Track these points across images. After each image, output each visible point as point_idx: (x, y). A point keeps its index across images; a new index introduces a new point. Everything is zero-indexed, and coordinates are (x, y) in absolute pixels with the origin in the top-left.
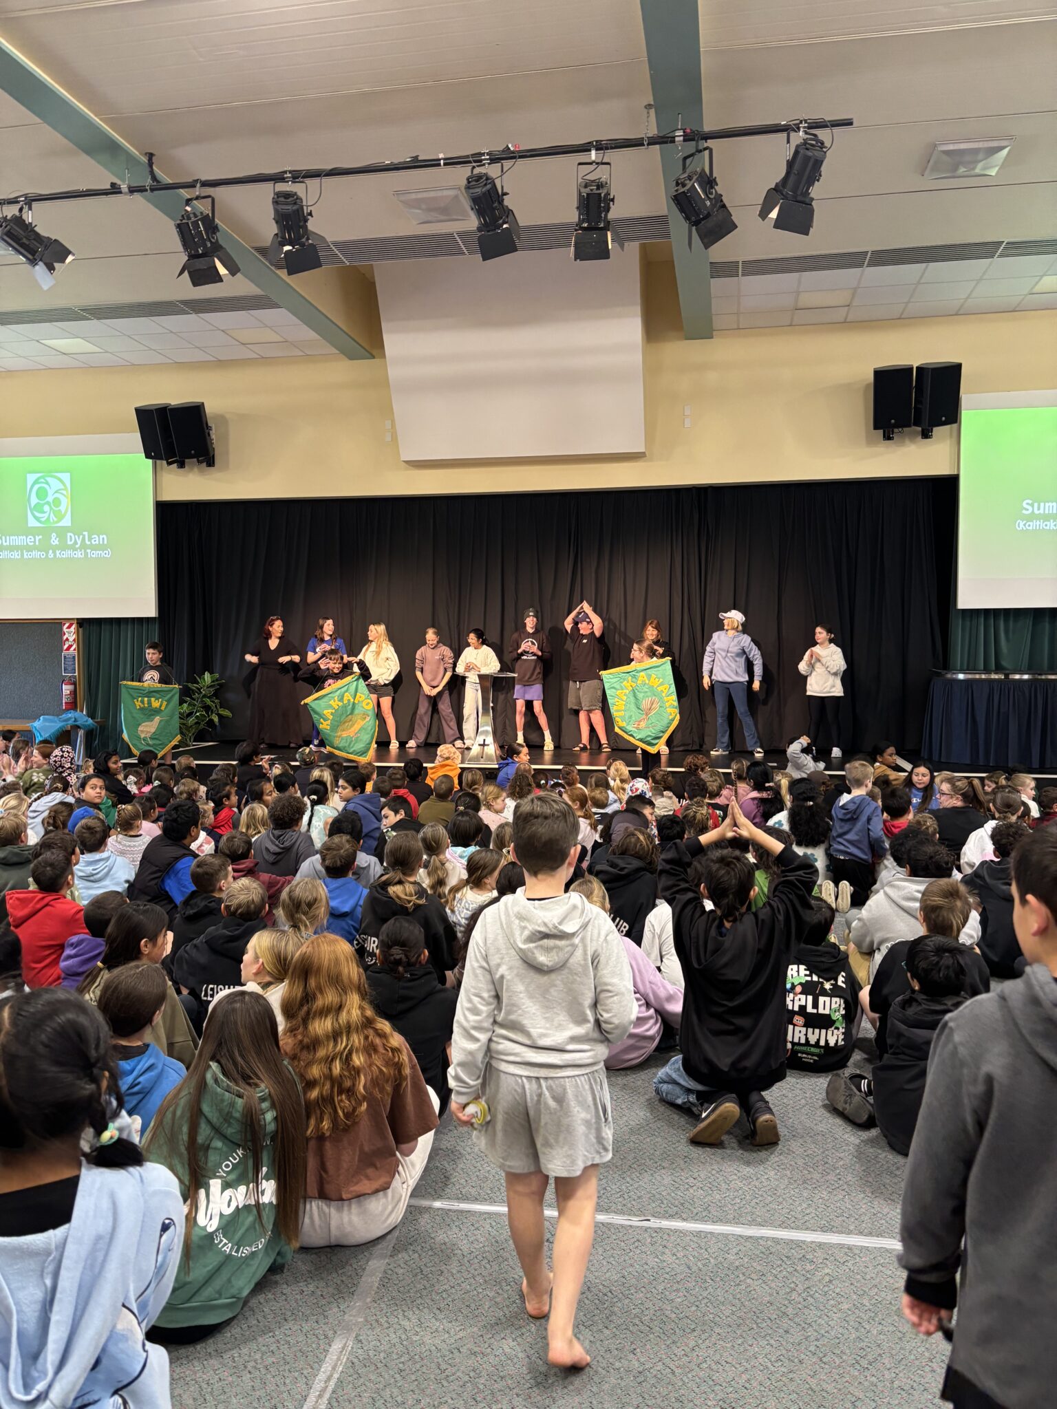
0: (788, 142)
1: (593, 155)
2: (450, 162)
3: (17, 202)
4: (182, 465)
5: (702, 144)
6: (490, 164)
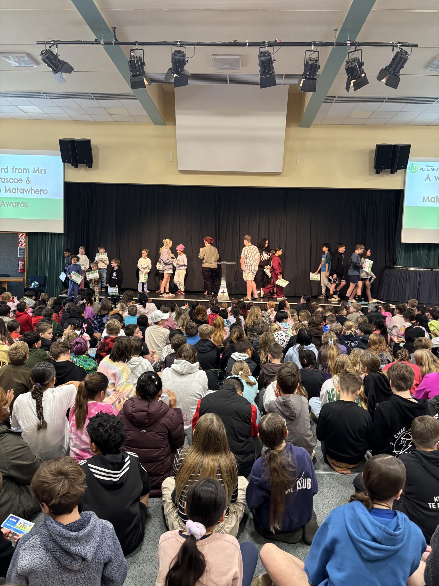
0: (393, 50)
1: (313, 47)
2: (251, 44)
3: (50, 44)
4: (77, 166)
5: (358, 48)
6: (268, 47)
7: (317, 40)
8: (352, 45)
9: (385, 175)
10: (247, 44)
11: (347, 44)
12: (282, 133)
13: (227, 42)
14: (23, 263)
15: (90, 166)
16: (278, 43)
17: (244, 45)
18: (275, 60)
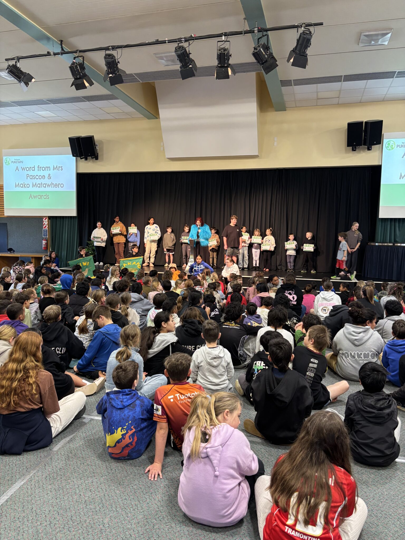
0: (298, 32)
1: (223, 38)
2: (170, 41)
3: (14, 59)
4: (86, 159)
5: (265, 33)
6: (184, 42)
7: (228, 31)
8: (259, 31)
9: (362, 152)
10: (167, 41)
11: (254, 31)
12: (255, 119)
13: (150, 42)
14: (45, 242)
15: (97, 158)
16: (193, 37)
17: (164, 42)
18: (191, 54)
